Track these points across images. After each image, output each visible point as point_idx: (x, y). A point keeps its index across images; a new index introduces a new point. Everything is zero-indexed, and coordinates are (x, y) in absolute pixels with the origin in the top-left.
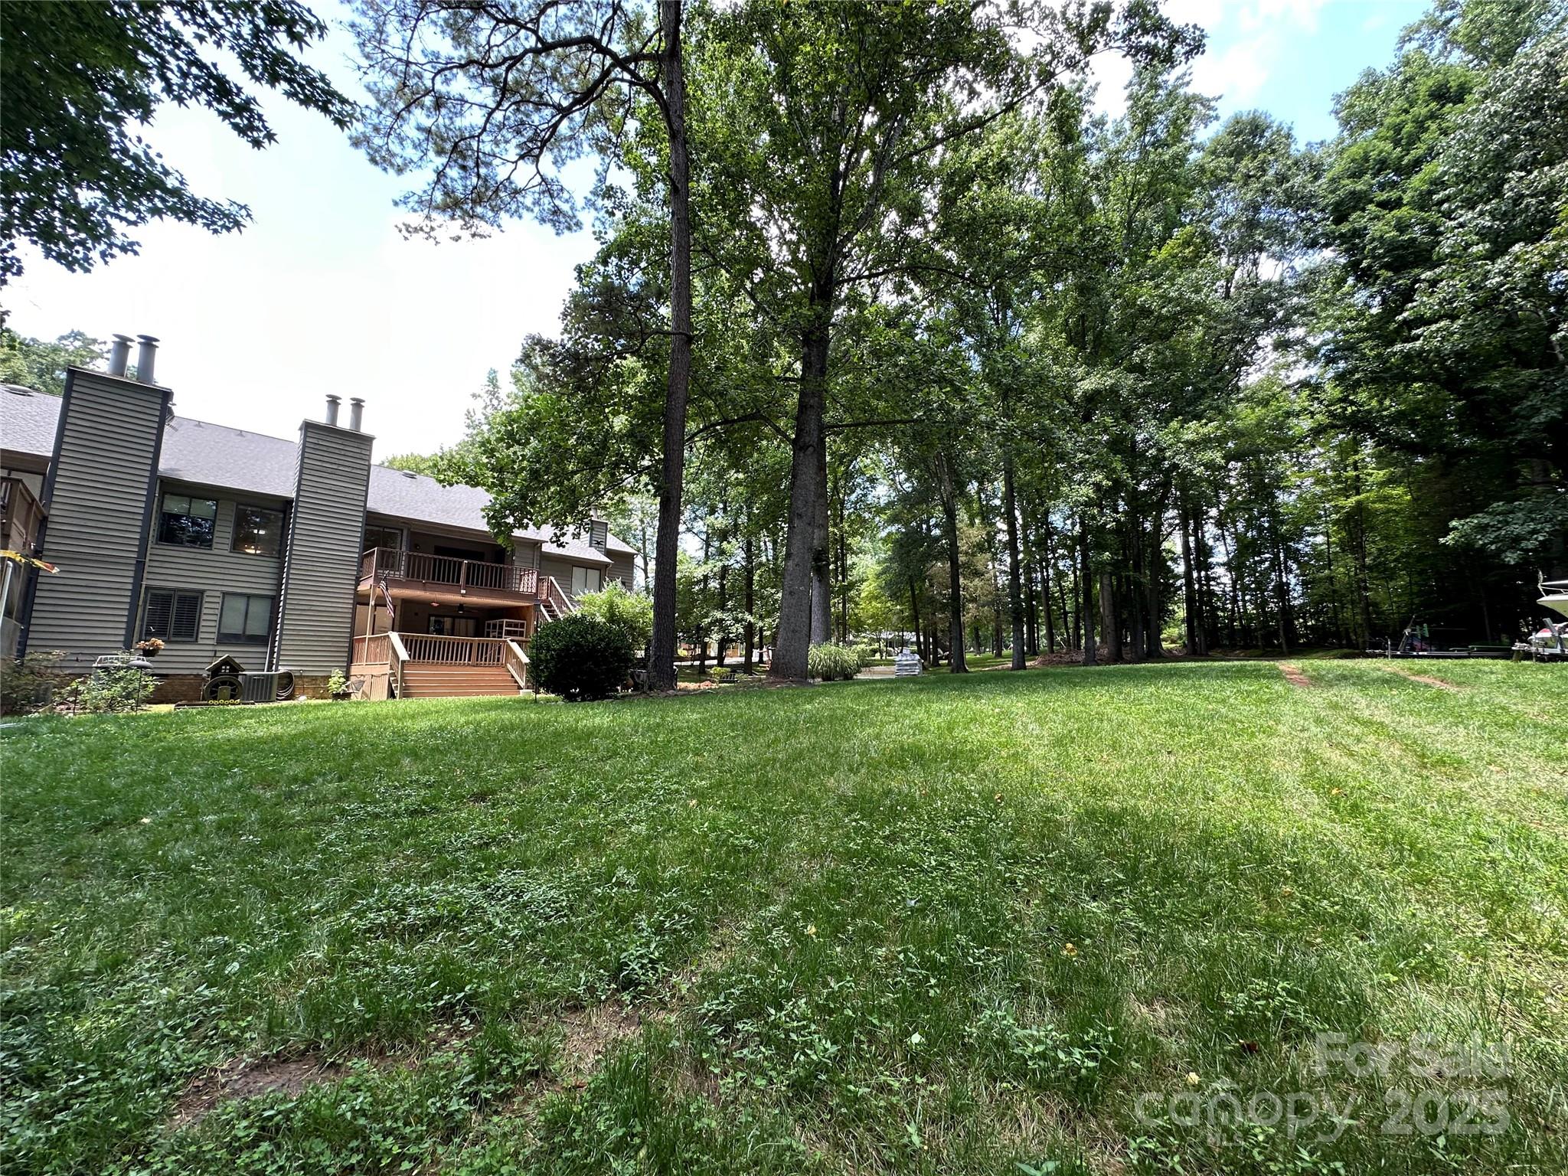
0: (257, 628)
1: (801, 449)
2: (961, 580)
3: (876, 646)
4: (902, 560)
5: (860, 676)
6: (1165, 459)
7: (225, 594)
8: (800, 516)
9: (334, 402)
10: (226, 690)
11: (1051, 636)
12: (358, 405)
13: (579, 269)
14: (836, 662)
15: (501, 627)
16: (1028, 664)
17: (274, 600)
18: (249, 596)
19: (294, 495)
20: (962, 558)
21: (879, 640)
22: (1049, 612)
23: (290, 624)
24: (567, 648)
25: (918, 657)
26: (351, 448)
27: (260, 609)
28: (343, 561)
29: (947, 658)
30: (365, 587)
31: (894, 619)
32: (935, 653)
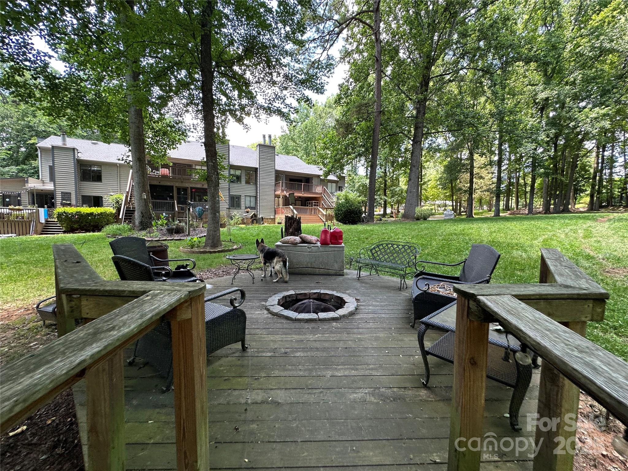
0: (253, 205)
1: (415, 143)
2: (474, 180)
3: (433, 207)
4: (448, 173)
5: (430, 219)
6: (579, 127)
7: (245, 196)
8: (414, 166)
9: (264, 137)
10: (255, 221)
11: (517, 203)
12: (270, 137)
13: (339, 85)
14: (421, 214)
15: (312, 203)
16: (501, 214)
17: (256, 197)
18: (250, 196)
19: (258, 166)
20: (476, 171)
21: (434, 205)
22: (517, 192)
23: (261, 203)
24: (347, 210)
25: (453, 212)
26: (270, 150)
27: (253, 199)
28: (270, 185)
29: (465, 212)
30: (278, 193)
31: (442, 196)
32: (460, 209)
